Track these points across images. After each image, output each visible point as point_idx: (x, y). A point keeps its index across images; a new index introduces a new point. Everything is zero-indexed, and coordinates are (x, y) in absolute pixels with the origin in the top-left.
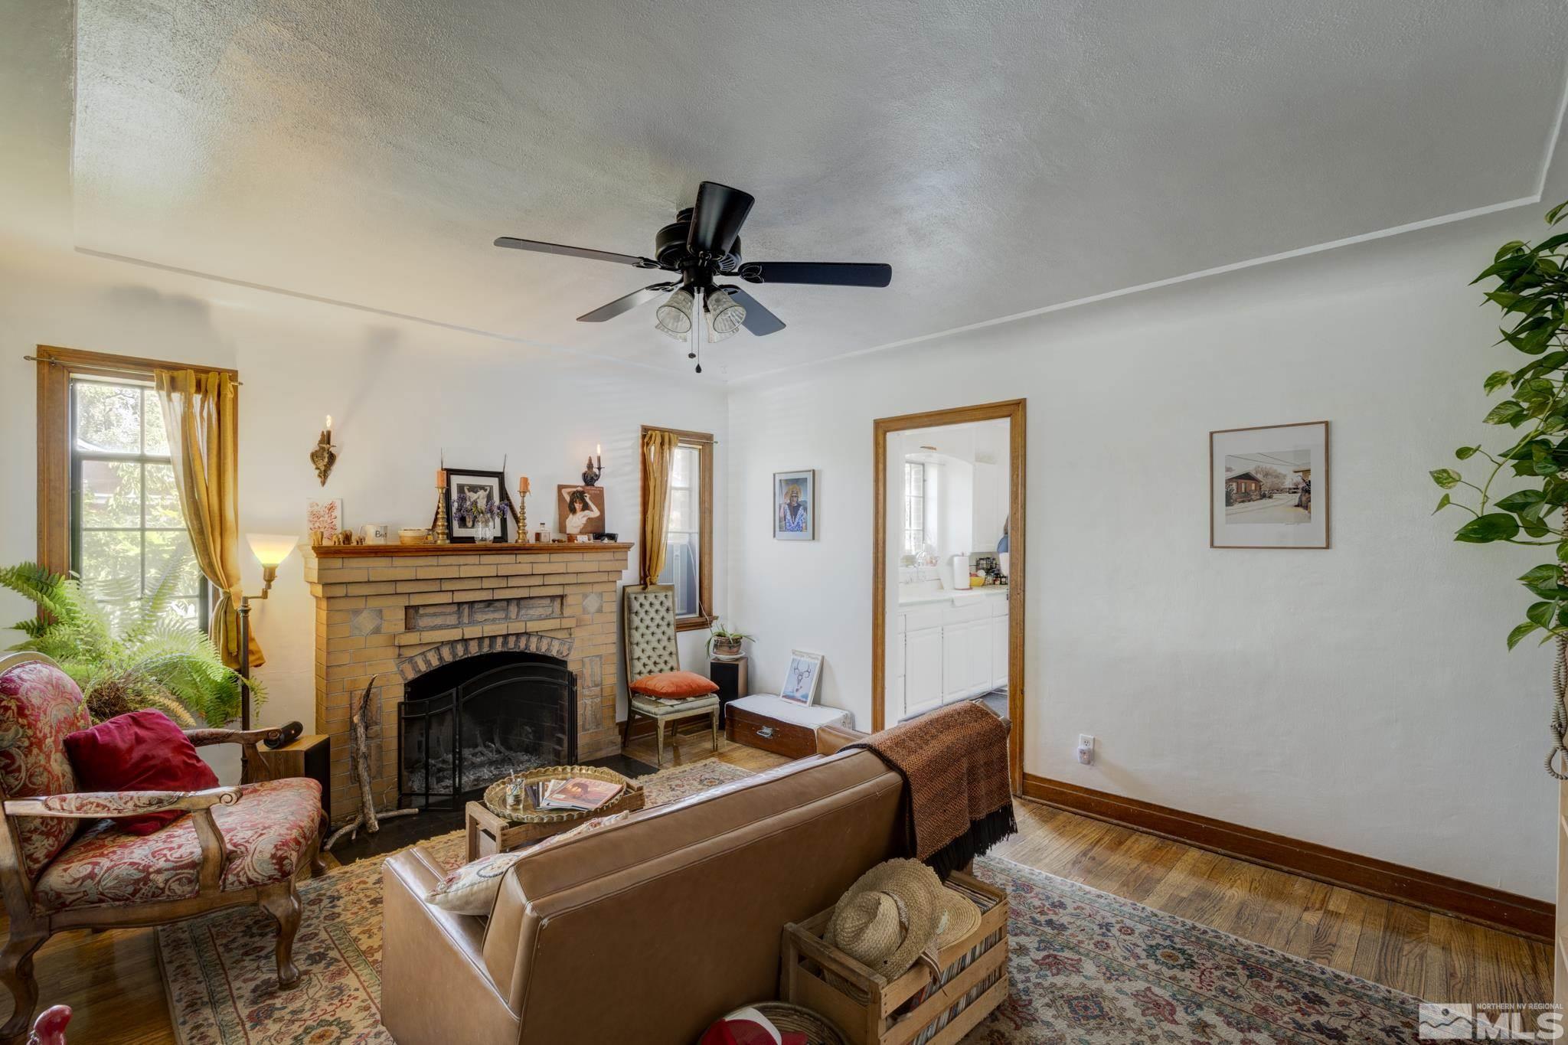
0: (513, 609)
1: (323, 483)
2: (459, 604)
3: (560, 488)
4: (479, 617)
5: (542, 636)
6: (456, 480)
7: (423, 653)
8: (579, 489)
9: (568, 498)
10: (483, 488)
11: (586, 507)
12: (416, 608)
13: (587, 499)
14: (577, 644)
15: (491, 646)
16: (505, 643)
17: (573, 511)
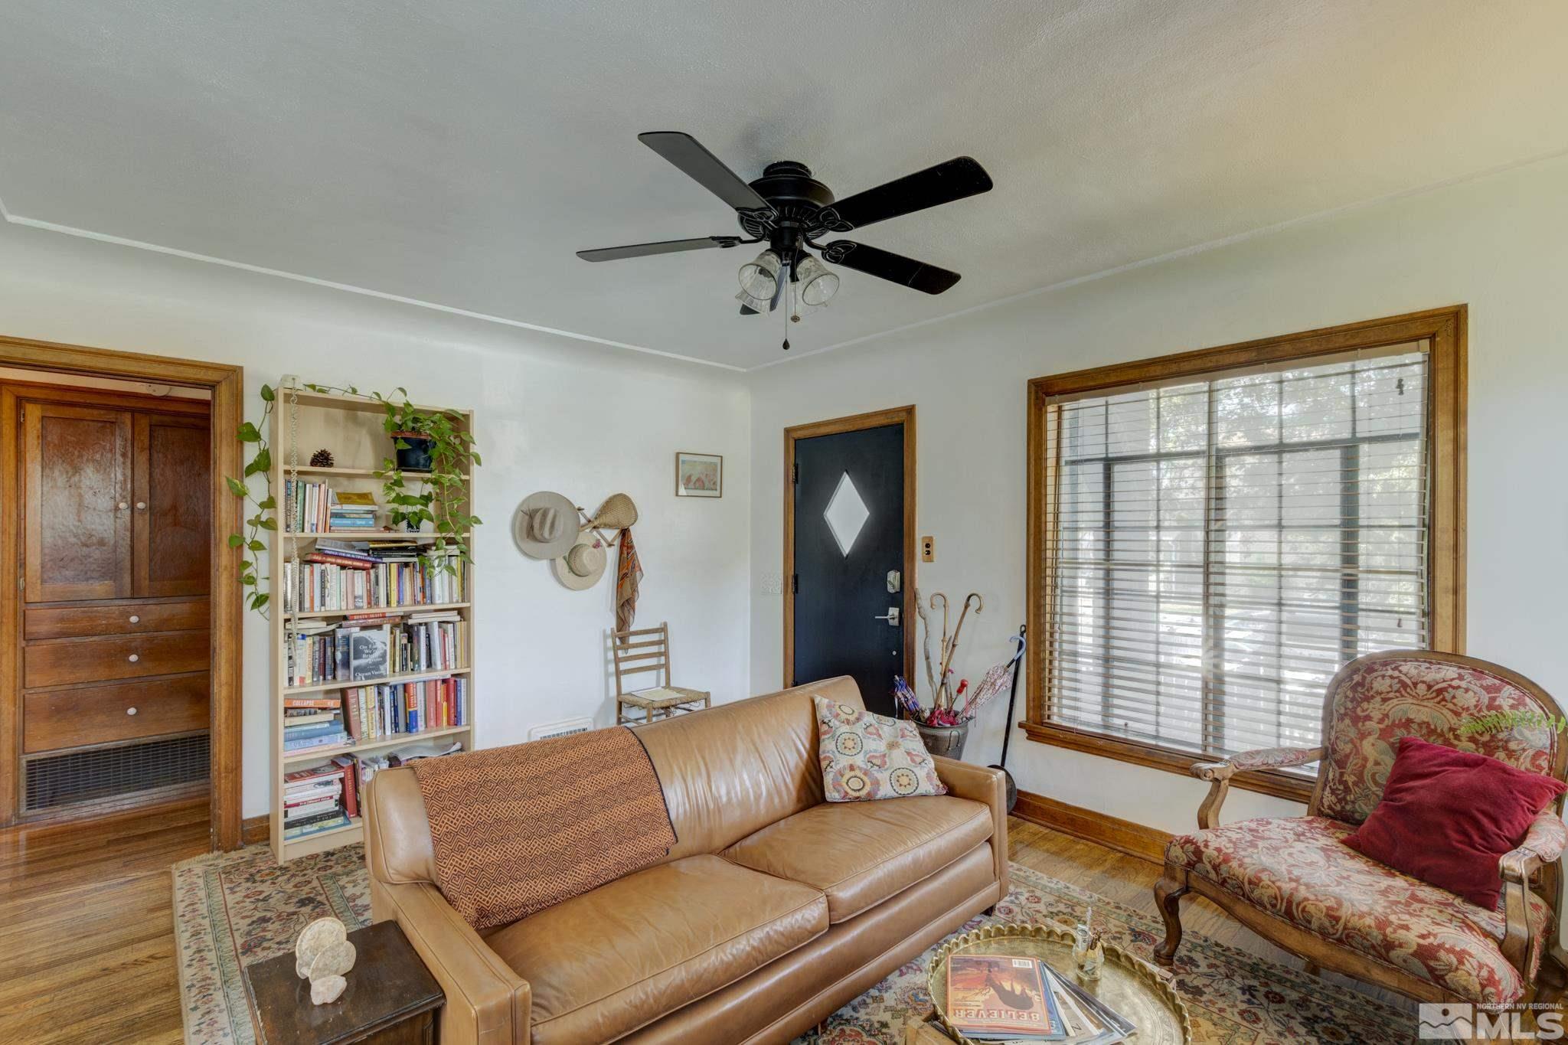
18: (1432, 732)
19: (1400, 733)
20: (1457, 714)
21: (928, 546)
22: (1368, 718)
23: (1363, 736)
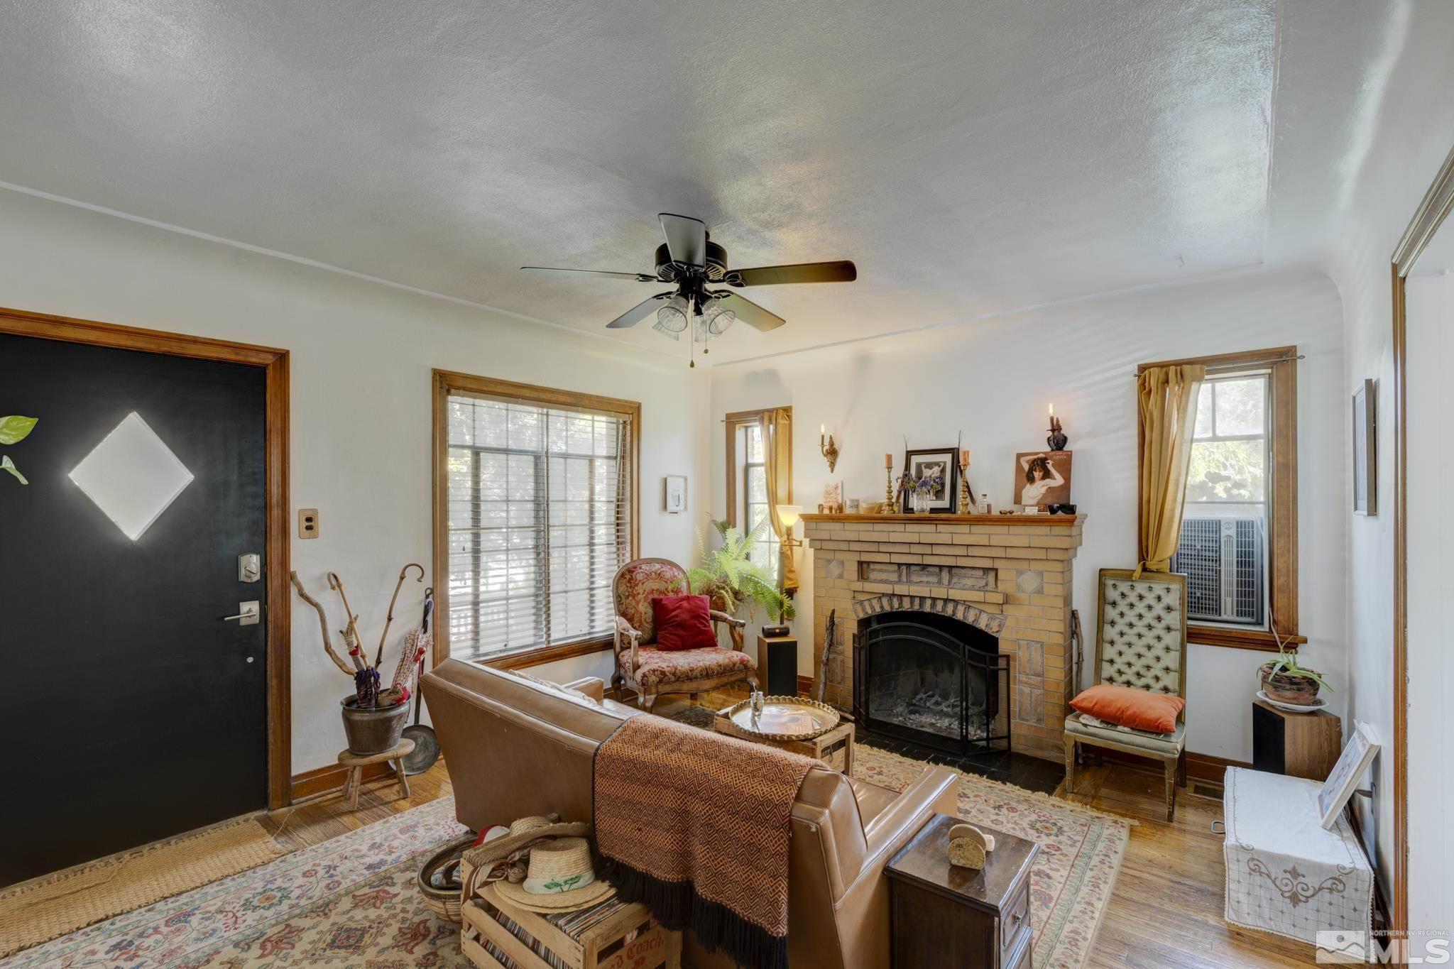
0: (945, 575)
1: (832, 471)
2: (899, 565)
3: (1019, 456)
4: (915, 578)
5: (969, 606)
6: (915, 459)
7: (869, 600)
8: (1042, 455)
9: (1026, 467)
10: (937, 464)
11: (1047, 475)
12: (868, 563)
13: (1050, 467)
14: (1009, 622)
15: (921, 605)
16: (933, 605)
17: (1031, 479)
18: (661, 592)
19: (651, 597)
20: (666, 582)
21: (309, 520)
22: (638, 594)
23: (638, 603)
